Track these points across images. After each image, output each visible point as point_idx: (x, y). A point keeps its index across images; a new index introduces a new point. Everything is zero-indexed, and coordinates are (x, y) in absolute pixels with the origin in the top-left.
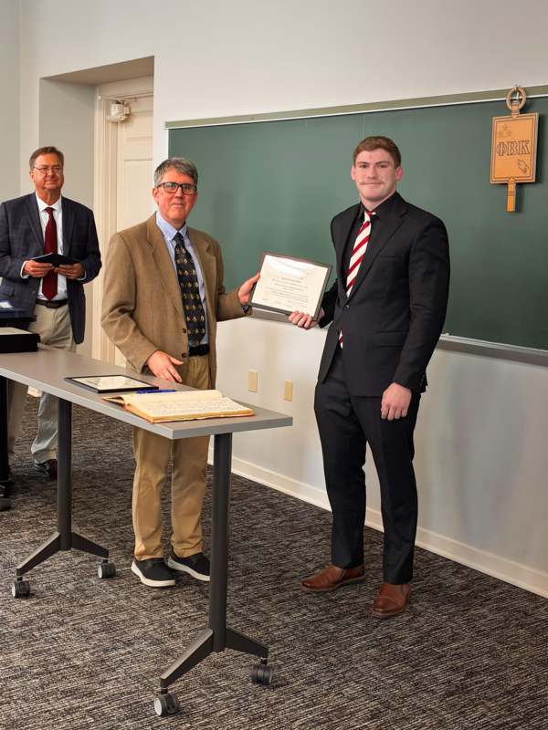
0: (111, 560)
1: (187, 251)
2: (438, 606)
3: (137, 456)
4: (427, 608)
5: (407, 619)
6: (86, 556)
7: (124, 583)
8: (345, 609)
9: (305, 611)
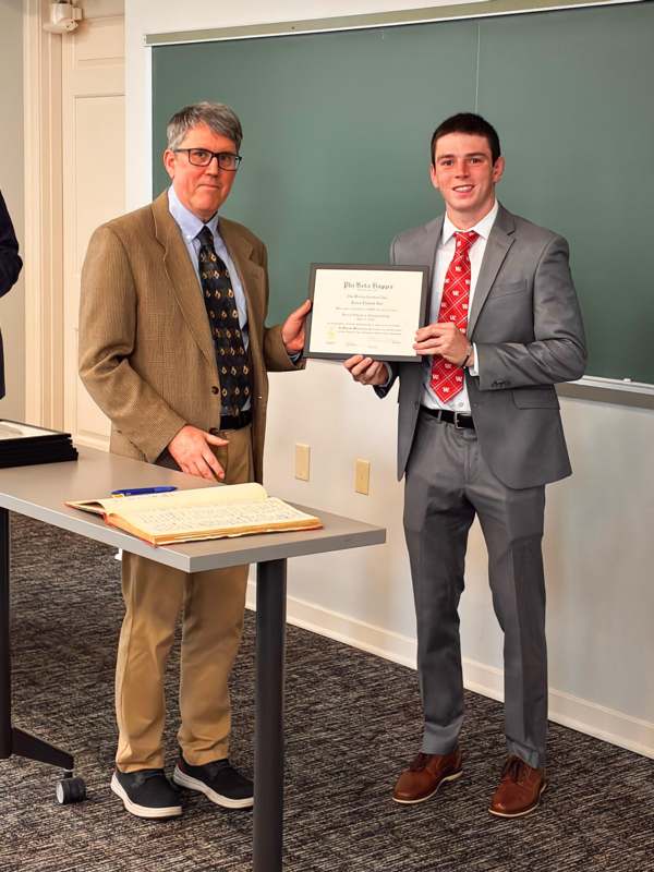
0: (78, 772)
1: (219, 259)
2: (626, 835)
3: (128, 598)
4: (609, 839)
5: (576, 858)
6: (35, 766)
7: (101, 811)
8: (473, 844)
9: (405, 850)
